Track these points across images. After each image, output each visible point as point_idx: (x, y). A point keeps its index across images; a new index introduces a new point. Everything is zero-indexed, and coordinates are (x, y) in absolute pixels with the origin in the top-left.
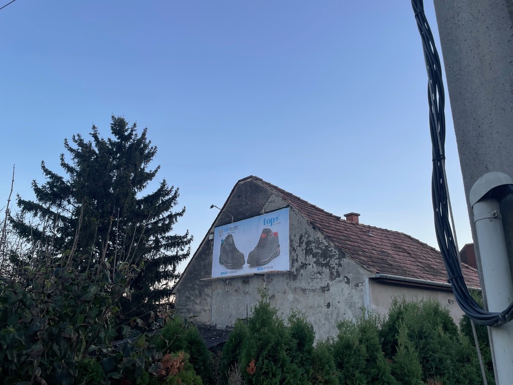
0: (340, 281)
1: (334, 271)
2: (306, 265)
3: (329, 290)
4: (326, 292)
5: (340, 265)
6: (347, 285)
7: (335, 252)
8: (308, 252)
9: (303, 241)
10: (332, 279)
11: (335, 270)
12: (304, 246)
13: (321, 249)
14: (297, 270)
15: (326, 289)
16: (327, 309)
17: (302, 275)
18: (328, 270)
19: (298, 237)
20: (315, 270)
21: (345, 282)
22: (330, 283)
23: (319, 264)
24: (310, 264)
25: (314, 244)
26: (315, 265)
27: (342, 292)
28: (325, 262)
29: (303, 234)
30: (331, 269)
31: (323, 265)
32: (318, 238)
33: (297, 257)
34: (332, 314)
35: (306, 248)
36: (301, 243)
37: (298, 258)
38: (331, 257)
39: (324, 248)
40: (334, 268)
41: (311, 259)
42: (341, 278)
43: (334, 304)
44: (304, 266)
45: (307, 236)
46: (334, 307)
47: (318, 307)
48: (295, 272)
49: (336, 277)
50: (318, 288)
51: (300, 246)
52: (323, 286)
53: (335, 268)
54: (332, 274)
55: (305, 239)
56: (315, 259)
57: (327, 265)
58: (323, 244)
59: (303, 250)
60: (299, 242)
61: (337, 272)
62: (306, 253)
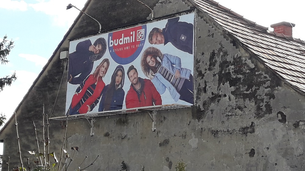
0: (270, 119)
1: (263, 105)
2: (220, 96)
3: (253, 131)
4: (249, 134)
5: (272, 96)
6: (281, 125)
7: (265, 77)
8: (224, 77)
9: (216, 61)
10: (259, 115)
11: (265, 103)
12: (217, 69)
13: (244, 74)
14: (204, 104)
15: (249, 130)
16: (249, 158)
17: (212, 111)
18: (253, 104)
19: (207, 56)
20: (233, 103)
21: (279, 120)
22: (256, 122)
23: (240, 95)
24: (225, 96)
25: (233, 67)
26: (233, 97)
27: (274, 134)
28: (248, 92)
29: (216, 52)
30: (258, 101)
31: (245, 96)
32: (240, 57)
33: (206, 85)
34: (257, 165)
35: (221, 72)
36: (212, 64)
37: (207, 87)
38: (259, 84)
39: (248, 71)
40: (262, 100)
41: (227, 88)
42: (274, 114)
43: (260, 151)
44: (216, 98)
45: (221, 54)
46: (260, 156)
47: (236, 156)
48: (201, 107)
49: (266, 113)
50: (237, 129)
51: (210, 69)
52: (245, 126)
53: (265, 101)
54: (259, 108)
55: (219, 60)
56: (233, 88)
57: (252, 96)
58: (248, 66)
59: (214, 75)
60: (208, 63)
61: (268, 106)
62: (220, 81)
